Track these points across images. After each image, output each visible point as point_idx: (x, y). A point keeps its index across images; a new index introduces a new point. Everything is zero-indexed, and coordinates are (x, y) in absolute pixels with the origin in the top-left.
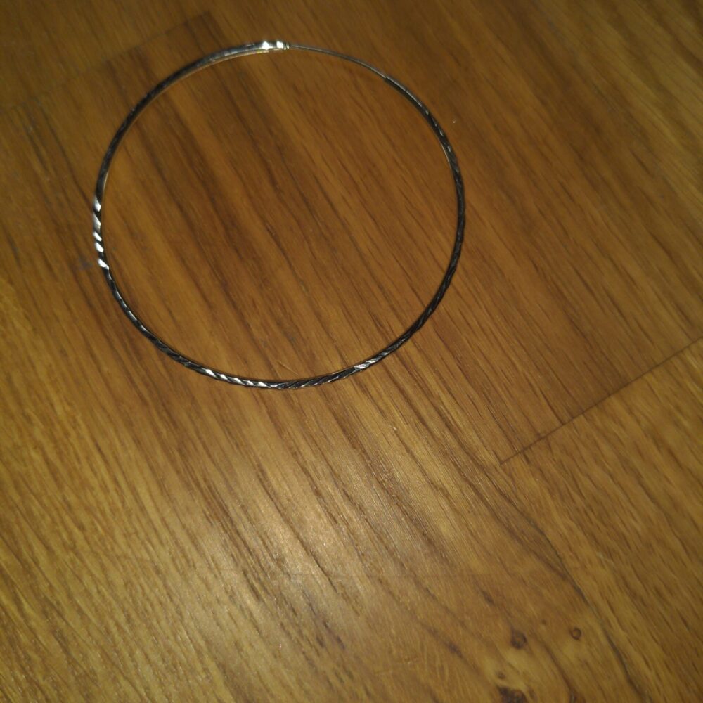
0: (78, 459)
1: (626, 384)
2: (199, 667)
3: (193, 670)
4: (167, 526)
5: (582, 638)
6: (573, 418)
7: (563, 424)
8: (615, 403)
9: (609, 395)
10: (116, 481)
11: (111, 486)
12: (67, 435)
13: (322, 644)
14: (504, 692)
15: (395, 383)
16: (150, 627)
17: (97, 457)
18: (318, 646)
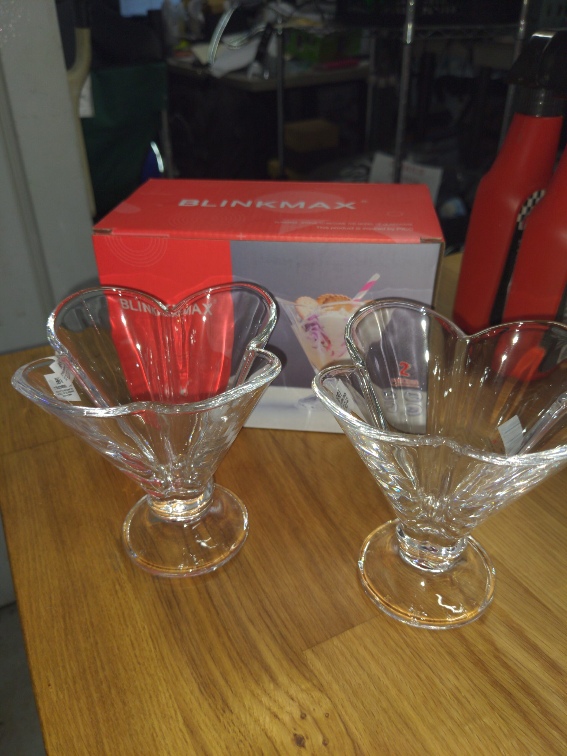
0: (143, 641)
1: (353, 626)
2: (174, 717)
3: (171, 717)
4: (171, 665)
5: (330, 716)
6: (332, 637)
7: (328, 639)
8: (348, 632)
9: (347, 630)
10: (155, 648)
11: (153, 650)
12: (140, 632)
13: (224, 712)
14: (295, 735)
15: (264, 622)
16: (158, 700)
17: (150, 640)
18: (222, 712)
